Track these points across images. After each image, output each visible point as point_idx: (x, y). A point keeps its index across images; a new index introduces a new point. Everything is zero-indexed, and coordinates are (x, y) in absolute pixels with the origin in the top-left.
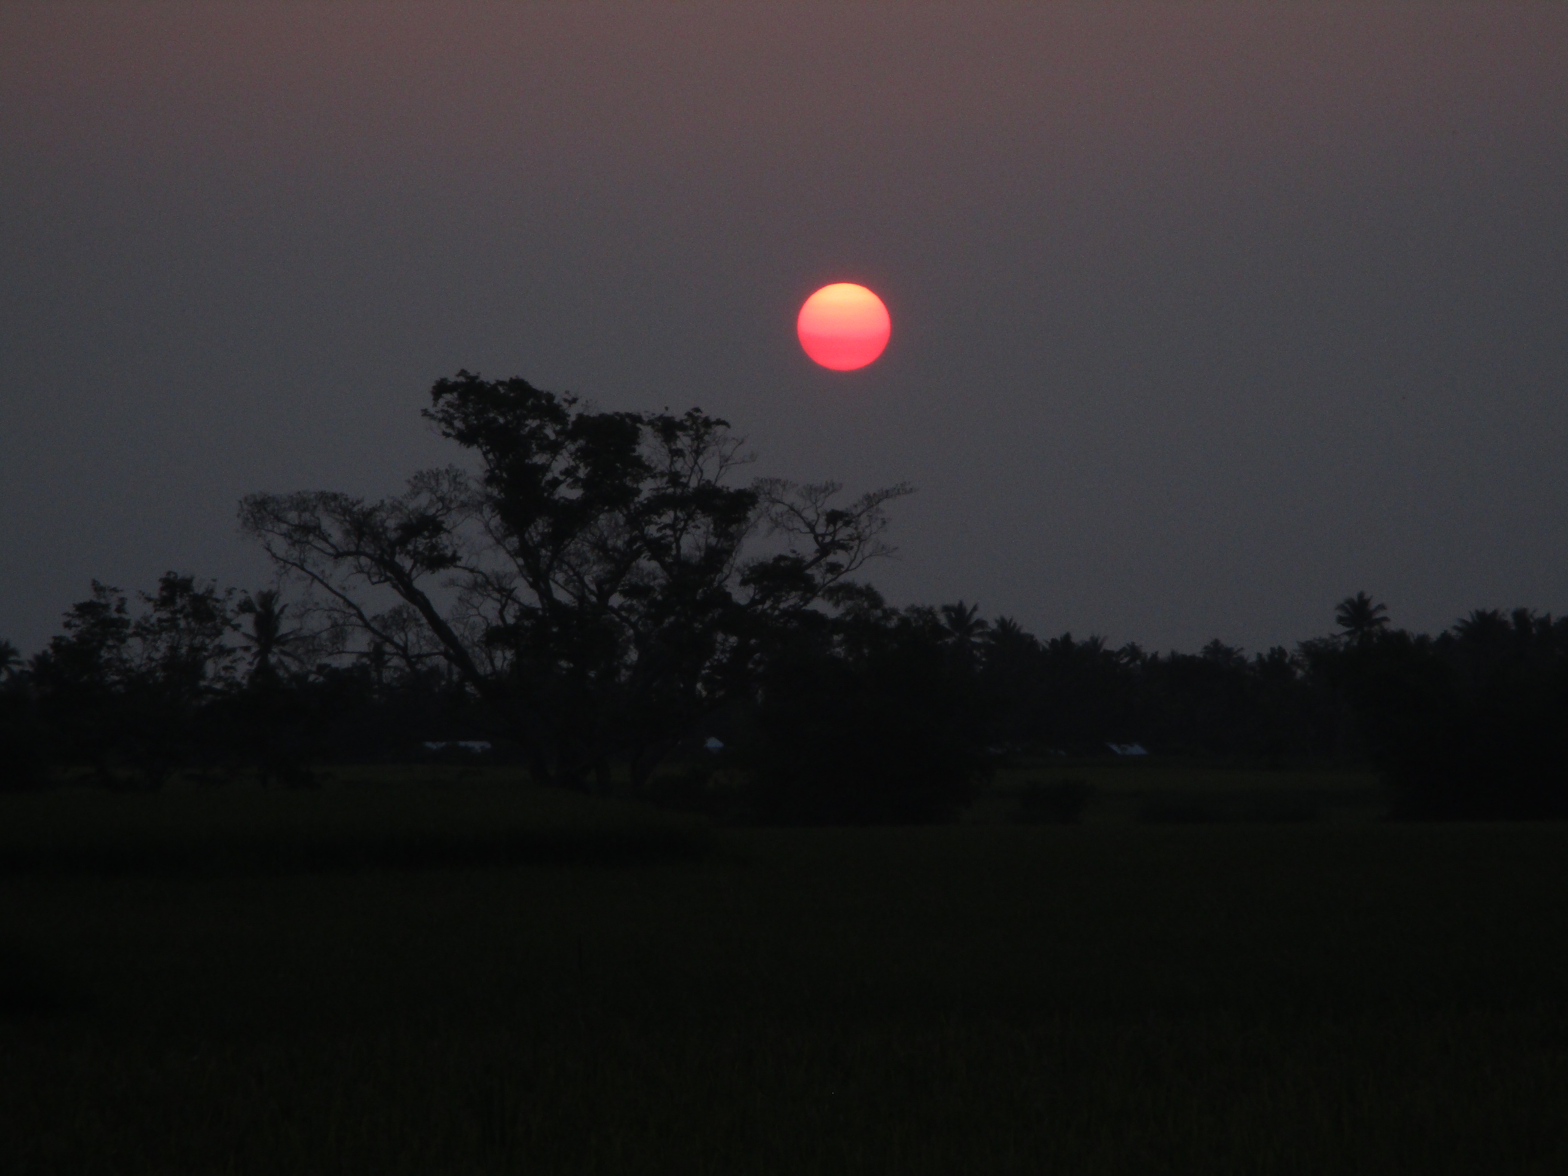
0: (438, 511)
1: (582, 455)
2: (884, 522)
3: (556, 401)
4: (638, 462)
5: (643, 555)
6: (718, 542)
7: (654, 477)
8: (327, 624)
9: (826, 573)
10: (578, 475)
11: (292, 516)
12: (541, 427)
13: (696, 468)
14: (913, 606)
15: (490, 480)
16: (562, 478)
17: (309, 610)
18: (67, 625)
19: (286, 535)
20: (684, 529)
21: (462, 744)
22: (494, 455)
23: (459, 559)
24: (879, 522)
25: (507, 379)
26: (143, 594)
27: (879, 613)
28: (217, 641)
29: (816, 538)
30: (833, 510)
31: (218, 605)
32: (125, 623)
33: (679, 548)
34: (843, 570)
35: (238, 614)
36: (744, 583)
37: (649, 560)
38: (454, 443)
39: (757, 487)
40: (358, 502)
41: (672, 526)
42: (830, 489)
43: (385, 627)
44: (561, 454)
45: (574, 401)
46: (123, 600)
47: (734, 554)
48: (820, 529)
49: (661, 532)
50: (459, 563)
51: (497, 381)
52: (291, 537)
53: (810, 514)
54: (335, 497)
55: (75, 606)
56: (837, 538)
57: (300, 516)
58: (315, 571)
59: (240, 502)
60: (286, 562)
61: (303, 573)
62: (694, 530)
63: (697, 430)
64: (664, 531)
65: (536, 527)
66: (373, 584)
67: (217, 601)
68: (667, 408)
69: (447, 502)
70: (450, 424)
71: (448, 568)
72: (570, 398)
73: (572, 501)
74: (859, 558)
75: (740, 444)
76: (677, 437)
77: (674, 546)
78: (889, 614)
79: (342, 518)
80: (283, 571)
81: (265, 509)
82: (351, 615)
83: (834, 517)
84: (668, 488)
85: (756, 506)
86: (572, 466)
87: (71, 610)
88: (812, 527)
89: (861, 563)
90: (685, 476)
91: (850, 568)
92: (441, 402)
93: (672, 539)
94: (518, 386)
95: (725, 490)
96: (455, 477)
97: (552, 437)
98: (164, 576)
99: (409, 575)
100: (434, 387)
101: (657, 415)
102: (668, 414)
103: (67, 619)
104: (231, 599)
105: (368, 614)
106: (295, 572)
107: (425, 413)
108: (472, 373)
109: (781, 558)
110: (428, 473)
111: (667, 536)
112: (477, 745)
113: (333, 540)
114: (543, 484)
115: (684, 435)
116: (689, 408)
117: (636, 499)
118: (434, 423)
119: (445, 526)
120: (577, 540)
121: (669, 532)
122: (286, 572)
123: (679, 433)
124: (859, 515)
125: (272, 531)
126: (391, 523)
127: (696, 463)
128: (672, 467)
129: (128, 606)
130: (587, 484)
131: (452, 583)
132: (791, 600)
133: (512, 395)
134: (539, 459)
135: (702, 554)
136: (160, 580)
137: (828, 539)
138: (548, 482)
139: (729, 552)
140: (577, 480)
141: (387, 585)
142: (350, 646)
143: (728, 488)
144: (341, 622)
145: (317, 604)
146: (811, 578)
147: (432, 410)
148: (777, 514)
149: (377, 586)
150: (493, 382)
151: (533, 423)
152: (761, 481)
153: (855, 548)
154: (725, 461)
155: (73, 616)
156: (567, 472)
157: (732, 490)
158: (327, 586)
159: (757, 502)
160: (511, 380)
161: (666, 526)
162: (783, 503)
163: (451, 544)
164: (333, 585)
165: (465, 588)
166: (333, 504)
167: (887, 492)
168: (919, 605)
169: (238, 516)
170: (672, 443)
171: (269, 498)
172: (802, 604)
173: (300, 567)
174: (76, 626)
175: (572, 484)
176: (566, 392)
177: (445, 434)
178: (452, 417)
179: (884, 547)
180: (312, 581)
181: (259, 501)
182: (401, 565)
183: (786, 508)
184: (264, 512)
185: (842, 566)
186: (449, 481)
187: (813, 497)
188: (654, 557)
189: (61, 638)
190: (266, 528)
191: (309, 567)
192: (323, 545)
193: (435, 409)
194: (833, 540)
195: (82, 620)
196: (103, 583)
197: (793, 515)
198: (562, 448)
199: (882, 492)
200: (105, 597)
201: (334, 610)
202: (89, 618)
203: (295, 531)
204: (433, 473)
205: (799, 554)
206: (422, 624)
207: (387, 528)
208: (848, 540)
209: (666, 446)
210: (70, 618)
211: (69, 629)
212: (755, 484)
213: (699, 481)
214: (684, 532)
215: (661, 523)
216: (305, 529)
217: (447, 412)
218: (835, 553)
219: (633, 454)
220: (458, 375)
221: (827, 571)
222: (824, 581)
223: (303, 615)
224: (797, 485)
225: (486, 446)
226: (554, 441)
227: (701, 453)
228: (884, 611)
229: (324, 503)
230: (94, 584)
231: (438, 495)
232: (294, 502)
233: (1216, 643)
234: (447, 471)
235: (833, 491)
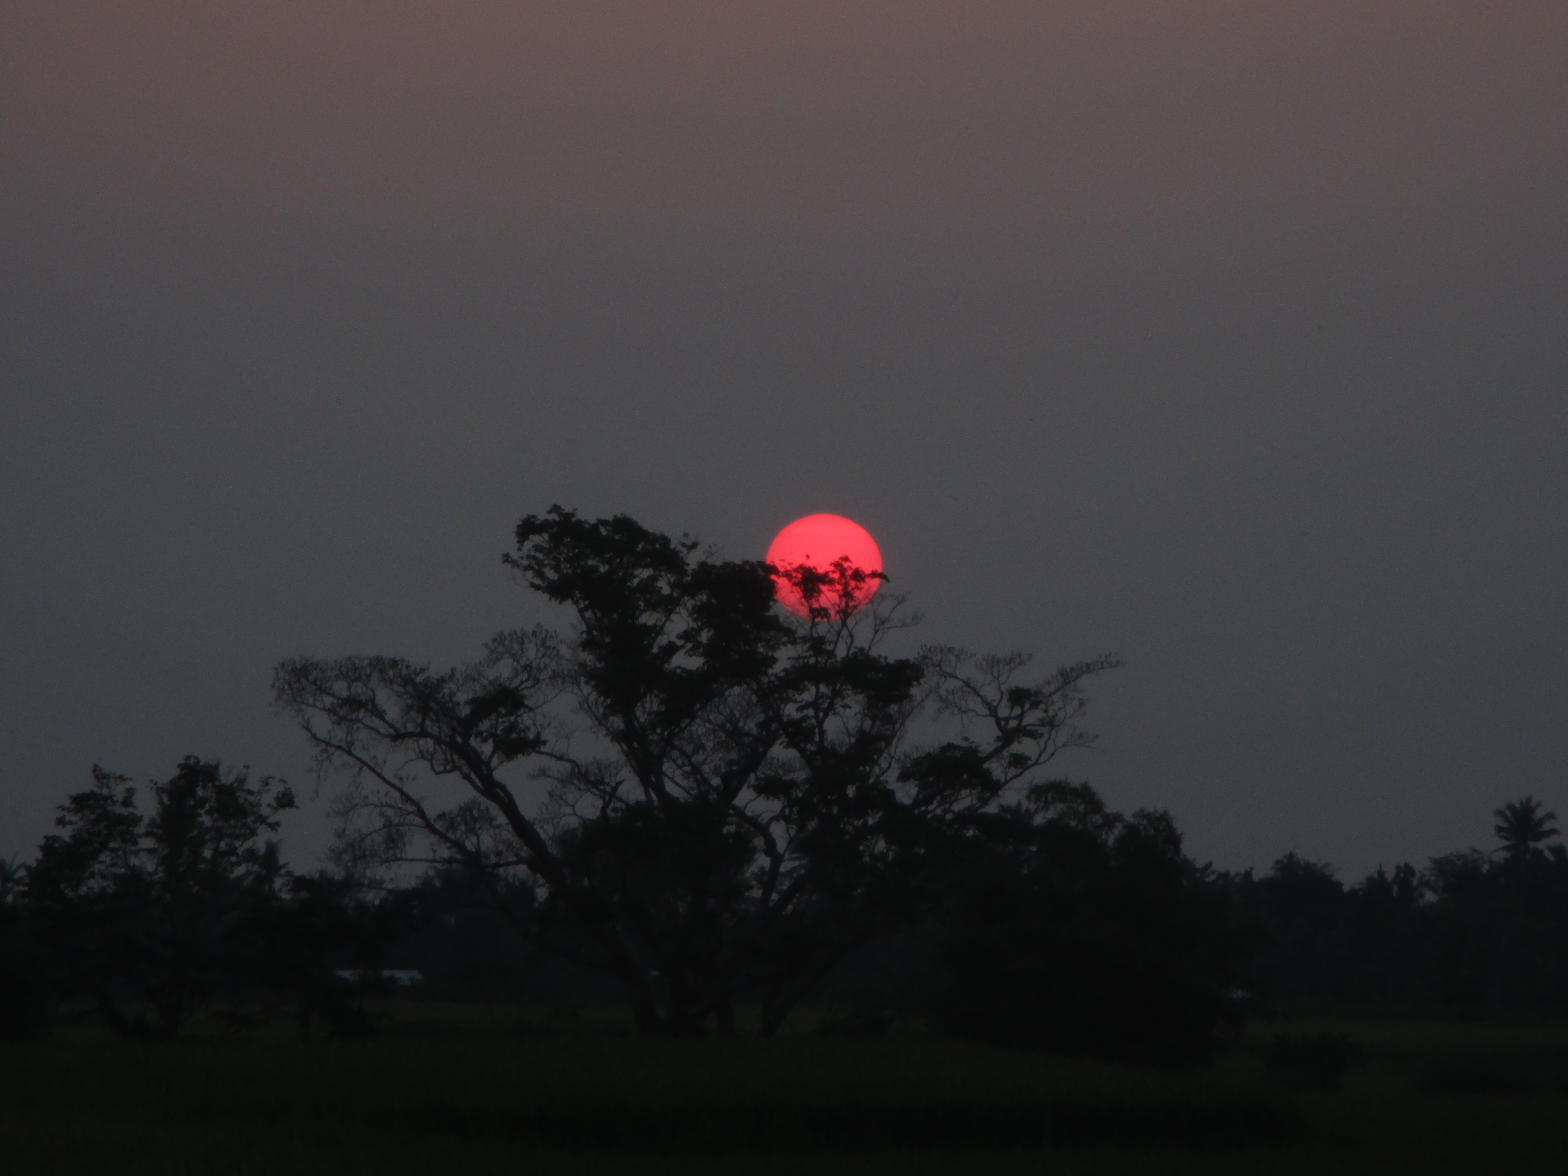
0: (522, 682)
1: (700, 612)
2: (1082, 704)
3: (672, 546)
4: (774, 624)
5: (779, 741)
6: (872, 727)
7: (793, 642)
8: (379, 823)
9: (1009, 768)
10: (700, 639)
11: (340, 687)
12: (653, 579)
13: (845, 632)
14: (1142, 810)
15: (586, 645)
16: (680, 643)
17: (357, 805)
18: (61, 822)
19: (331, 711)
20: (831, 708)
21: (387, 973)
22: (594, 613)
23: (544, 743)
24: (1076, 703)
25: (611, 519)
26: (156, 784)
27: (1098, 819)
28: (248, 844)
29: (998, 722)
30: (1017, 688)
31: (251, 798)
32: (135, 820)
33: (822, 732)
34: (1030, 763)
35: (276, 809)
36: (904, 777)
37: (786, 747)
38: (542, 598)
39: (925, 657)
40: (423, 670)
41: (814, 705)
42: (1016, 660)
43: (452, 826)
44: (679, 613)
45: (694, 546)
46: (130, 792)
47: (894, 742)
48: (1003, 711)
49: (801, 712)
50: (543, 749)
51: (598, 520)
52: (335, 714)
53: (991, 693)
54: (394, 663)
55: (71, 797)
56: (1024, 724)
57: (349, 687)
58: (366, 758)
59: (276, 668)
60: (328, 744)
61: (352, 760)
62: (841, 710)
63: (846, 585)
64: (805, 712)
65: (643, 706)
66: (437, 773)
67: (251, 793)
68: (808, 557)
69: (534, 671)
70: (540, 574)
71: (529, 754)
72: (689, 543)
73: (690, 673)
74: (1050, 750)
75: (900, 603)
76: (820, 592)
77: (817, 730)
78: (1111, 820)
79: (402, 690)
80: (325, 756)
81: (306, 678)
82: (409, 813)
83: (1019, 697)
84: (810, 656)
85: (922, 681)
86: (693, 629)
87: (67, 803)
88: (993, 711)
89: (1052, 755)
90: (830, 642)
91: (1039, 761)
92: (528, 545)
93: (814, 721)
94: (624, 524)
95: (882, 660)
96: (544, 640)
97: (666, 591)
98: (183, 761)
99: (488, 764)
100: (519, 527)
101: (796, 565)
102: (809, 563)
103: (60, 814)
104: (268, 791)
105: (431, 812)
106: (339, 757)
107: (507, 558)
108: (568, 509)
109: (950, 747)
110: (510, 634)
111: (809, 718)
112: (404, 976)
113: (388, 717)
114: (655, 650)
115: (829, 591)
116: (835, 558)
117: (770, 671)
118: (518, 572)
119: (526, 702)
120: (698, 720)
121: (811, 712)
122: (328, 757)
123: (824, 588)
124: (1051, 695)
125: (314, 706)
126: (462, 697)
127: (844, 624)
128: (814, 631)
129: (137, 799)
130: (710, 651)
131: (543, 773)
132: (965, 800)
133: (617, 537)
134: (648, 618)
135: (853, 740)
136: (179, 766)
137: (1013, 724)
138: (662, 648)
139: (888, 740)
140: (698, 645)
141: (456, 776)
142: (410, 852)
143: (886, 658)
144: (396, 821)
145: (366, 798)
146: (988, 773)
147: (515, 555)
148: (948, 691)
149: (442, 776)
150: (592, 521)
151: (645, 573)
152: (930, 650)
153: (1046, 736)
154: (881, 624)
155: (69, 811)
156: (687, 636)
157: (891, 661)
158: (379, 775)
159: (923, 676)
160: (616, 519)
161: (807, 705)
162: (956, 678)
163: (534, 725)
164: (388, 773)
165: (557, 779)
166: (391, 673)
167: (1088, 665)
168: (1150, 809)
169: (273, 686)
170: (813, 600)
171: (312, 664)
172: (979, 805)
173: (346, 752)
174: (71, 823)
175: (691, 649)
176: (686, 535)
177: (533, 585)
178: (540, 563)
179: (1081, 735)
180: (361, 769)
181: (298, 666)
182: (479, 750)
183: (959, 684)
184: (304, 682)
185: (1029, 758)
186: (537, 645)
187: (995, 670)
188: (792, 743)
189: (55, 839)
190: (306, 701)
191: (356, 751)
192: (376, 722)
193: (520, 554)
194: (1019, 724)
195: (79, 815)
196: (107, 768)
197: (969, 693)
198: (679, 605)
199: (1082, 667)
200: (108, 787)
201: (387, 806)
202: (88, 813)
203: (341, 706)
204: (516, 634)
205: (973, 742)
206: (499, 827)
207: (458, 704)
208: (1039, 725)
209: (806, 604)
210: (65, 813)
211: (64, 826)
212: (921, 653)
213: (849, 649)
214: (831, 713)
215: (802, 701)
216: (354, 703)
217: (534, 558)
218: (1020, 742)
219: (767, 614)
220: (550, 512)
221: (1011, 764)
222: (1006, 777)
223: (347, 812)
224: (975, 655)
225: (584, 601)
226: (668, 595)
227: (850, 614)
228: (1106, 817)
229: (381, 671)
230: (96, 769)
231: (522, 663)
232: (343, 669)
233: (1291, 857)
234: (534, 632)
235: (1020, 664)
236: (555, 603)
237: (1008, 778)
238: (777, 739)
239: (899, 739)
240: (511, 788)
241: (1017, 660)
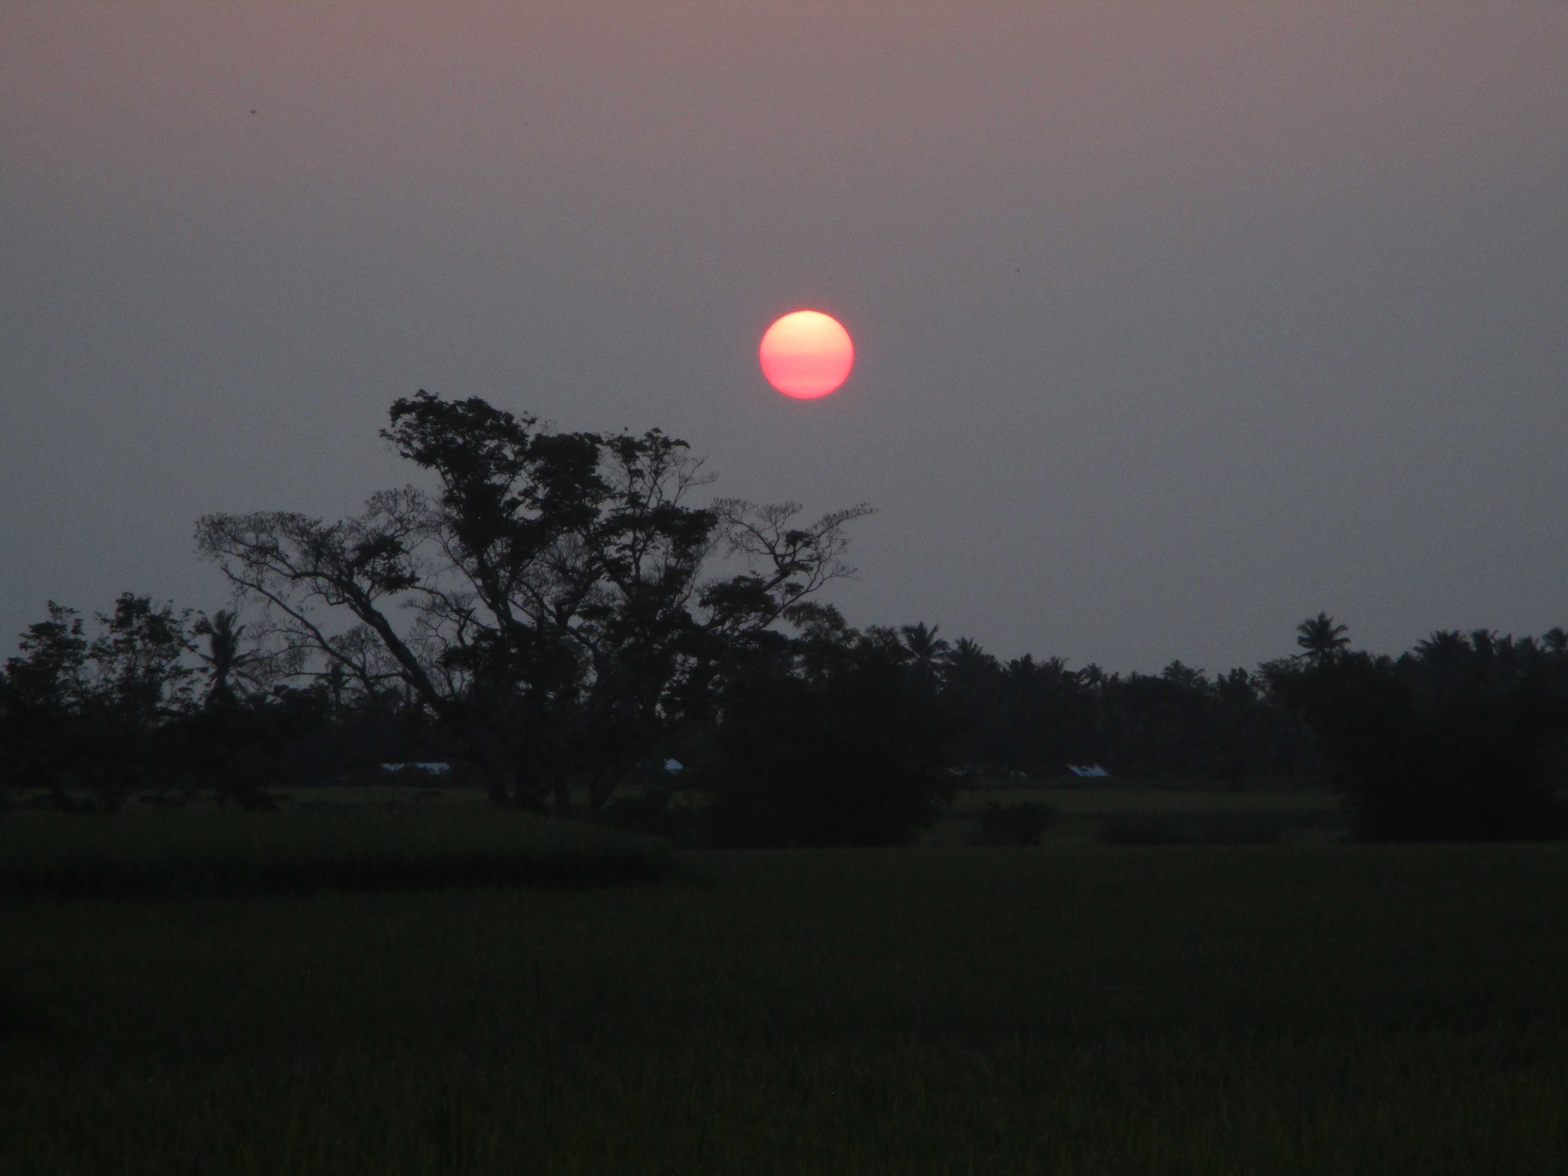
0: (396, 531)
1: (541, 475)
2: (844, 543)
3: (515, 422)
4: (597, 482)
5: (603, 576)
6: (677, 563)
7: (613, 497)
8: (285, 645)
9: (786, 594)
10: (536, 495)
11: (250, 537)
12: (499, 448)
13: (656, 489)
14: (874, 627)
15: (448, 500)
16: (521, 498)
17: (267, 631)
18: (23, 646)
19: (243, 556)
20: (643, 550)
21: (421, 765)
22: (453, 475)
23: (418, 579)
24: (839, 543)
25: (466, 400)
26: (100, 616)
27: (840, 634)
28: (174, 663)
29: (776, 558)
30: (793, 531)
31: (174, 626)
32: (82, 645)
33: (638, 568)
34: (803, 590)
35: (194, 635)
36: (704, 603)
37: (608, 580)
38: (412, 463)
39: (716, 508)
40: (317, 523)
41: (632, 547)
42: (789, 509)
43: (343, 648)
44: (520, 475)
45: (533, 421)
46: (78, 622)
47: (693, 575)
48: (780, 550)
49: (620, 553)
50: (417, 584)
51: (456, 401)
52: (248, 558)
53: (770, 535)
54: (293, 518)
55: (31, 627)
56: (796, 559)
57: (257, 537)
58: (273, 592)
59: (197, 523)
60: (242, 582)
61: (262, 595)
62: (653, 551)
63: (657, 451)
64: (623, 552)
65: (494, 548)
66: (331, 604)
67: (174, 622)
68: (626, 429)
69: (405, 522)
70: (409, 445)
71: (406, 589)
72: (529, 419)
73: (530, 522)
74: (819, 579)
75: (700, 465)
76: (636, 457)
77: (633, 566)
78: (849, 635)
79: (300, 539)
80: (240, 592)
81: (222, 530)
82: (309, 636)
83: (794, 538)
84: (627, 508)
85: (716, 526)
86: (531, 487)
87: (28, 631)
88: (772, 548)
89: (821, 584)
90: (644, 497)
91: (810, 589)
92: (400, 422)
93: (631, 560)
94: (477, 406)
95: (684, 510)
96: (414, 497)
97: (511, 457)
98: (120, 597)
99: (367, 596)
100: (392, 408)
101: (617, 435)
102: (627, 434)
103: (23, 640)
104: (188, 620)
105: (326, 636)
106: (252, 593)
107: (384, 433)
108: (431, 393)
109: (741, 579)
110: (386, 493)
111: (626, 557)
112: (435, 767)
113: (290, 561)
114: (502, 504)
115: (643, 456)
116: (650, 429)
117: (596, 520)
118: (392, 444)
119: (403, 547)
120: (535, 561)
121: (628, 553)
122: (243, 593)
123: (639, 454)
124: (819, 536)
125: (230, 552)
126: (349, 544)
127: (655, 483)
128: (632, 487)
129: (84, 627)
130: (546, 505)
131: (411, 603)
132: (750, 621)
133: (470, 415)
134: (498, 479)
135: (662, 575)
136: (117, 601)
137: (788, 560)
138: (507, 503)
139: (688, 573)
140: (536, 501)
141: (345, 606)
142: (308, 667)
143: (687, 509)
144: (298, 643)
145: (275, 625)
146: (772, 598)
147: (390, 431)
148: (736, 534)
149: (334, 606)
150: (451, 402)
151: (492, 444)
152: (721, 501)
153: (815, 570)
154: (685, 481)
155: (29, 637)
156: (526, 493)
157: (691, 511)
158: (284, 607)
159: (717, 523)
160: (470, 401)
161: (625, 547)
162: (742, 523)
163: (410, 565)
164: (292, 605)
165: (424, 609)
166: (290, 525)
167: (847, 512)
168: (879, 625)
169: (195, 537)
170: (631, 463)
171: (226, 518)
172: (761, 624)
173: (257, 588)
174: (32, 647)
175: (531, 504)
176: (526, 413)
177: (403, 454)
178: (411, 437)
179: (843, 568)
180: (270, 602)
181: (216, 521)
182: (359, 585)
183: (746, 529)
184: (221, 533)
185: (802, 587)
186: (408, 502)
187: (773, 517)
188: (614, 578)
189: (17, 660)
190: (223, 548)
191: (267, 588)
192: (280, 566)
193: (394, 429)
194: (793, 560)
195: (38, 641)
196: (59, 604)
197: (754, 536)
198: (521, 469)
199: (843, 513)
200: (61, 618)
201: (291, 631)
202: (46, 639)
203: (252, 552)
204: (391, 493)
205: (759, 575)
206: (380, 646)
207: (345, 549)
208: (808, 561)
209: (625, 467)
210: (25, 639)
211: (26, 650)
212: (714, 504)
213: (659, 502)
214: (644, 553)
215: (621, 543)
216: (262, 550)
217: (405, 432)
218: (795, 574)
219: (593, 475)
220: (417, 395)
221: (787, 592)
222: (784, 601)
223: (260, 636)
224: (757, 506)
225: (444, 466)
226: (513, 461)
227: (661, 474)
228: (845, 632)
229: (282, 524)
230: (51, 603)
231: (396, 515)
232: (252, 522)
233: (1177, 664)
234: (405, 491)
235: (793, 512)
236: (422, 468)
237: (786, 603)
238: (601, 575)
239: (696, 574)
240: (386, 616)
241: (791, 509)
